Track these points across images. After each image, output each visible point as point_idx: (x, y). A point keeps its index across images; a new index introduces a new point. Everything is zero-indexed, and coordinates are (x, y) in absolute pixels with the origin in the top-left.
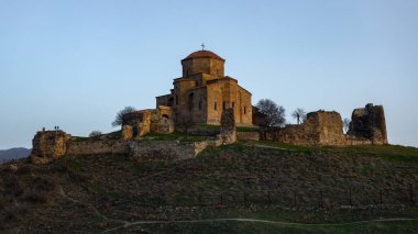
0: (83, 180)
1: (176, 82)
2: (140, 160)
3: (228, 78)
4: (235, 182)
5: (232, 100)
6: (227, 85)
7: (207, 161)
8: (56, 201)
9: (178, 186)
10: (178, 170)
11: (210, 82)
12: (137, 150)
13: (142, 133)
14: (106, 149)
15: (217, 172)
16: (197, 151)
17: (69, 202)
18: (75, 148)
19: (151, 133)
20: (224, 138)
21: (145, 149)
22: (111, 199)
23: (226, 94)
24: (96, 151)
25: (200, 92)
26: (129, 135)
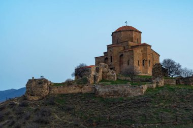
0: (69, 109)
1: (109, 47)
2: (104, 97)
3: (145, 45)
4: (178, 109)
5: (148, 59)
6: (145, 50)
7: (152, 97)
8: (56, 122)
9: (139, 111)
10: (134, 102)
11: (132, 47)
12: (101, 90)
13: (98, 80)
14: (77, 90)
15: (162, 104)
16: (144, 91)
17: (65, 123)
18: (56, 90)
19: (103, 80)
20: (157, 83)
21: (107, 90)
22: (95, 121)
23: (144, 55)
24: (71, 92)
25: (128, 53)
26: (92, 81)
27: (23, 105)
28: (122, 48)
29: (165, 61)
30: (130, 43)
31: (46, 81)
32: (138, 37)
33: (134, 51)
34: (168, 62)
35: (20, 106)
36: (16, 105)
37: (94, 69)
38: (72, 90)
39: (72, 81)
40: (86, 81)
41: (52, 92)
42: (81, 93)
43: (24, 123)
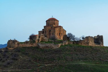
0: (27, 54)
1: (45, 27)
2: (42, 49)
3: (60, 26)
4: (73, 54)
5: (61, 33)
6: (60, 29)
7: (63, 49)
8: (21, 59)
9: (57, 55)
10: (55, 51)
11: (55, 27)
12: (41, 46)
13: (40, 41)
14: (31, 46)
15: (66, 52)
16: (59, 46)
17: (25, 60)
18: (21, 45)
19: (42, 41)
20: (65, 43)
21: (43, 46)
22: (38, 59)
23: (60, 31)
25: (53, 30)
26: (37, 42)
27: (6, 52)
28: (50, 28)
29: (68, 34)
30: (54, 25)
31: (16, 41)
32: (57, 23)
33: (56, 29)
34: (70, 34)
35: (5, 52)
36: (3, 51)
37: (38, 36)
38: (28, 45)
39: (28, 41)
40: (34, 42)
41: (19, 46)
42: (32, 47)
43: (6, 60)
